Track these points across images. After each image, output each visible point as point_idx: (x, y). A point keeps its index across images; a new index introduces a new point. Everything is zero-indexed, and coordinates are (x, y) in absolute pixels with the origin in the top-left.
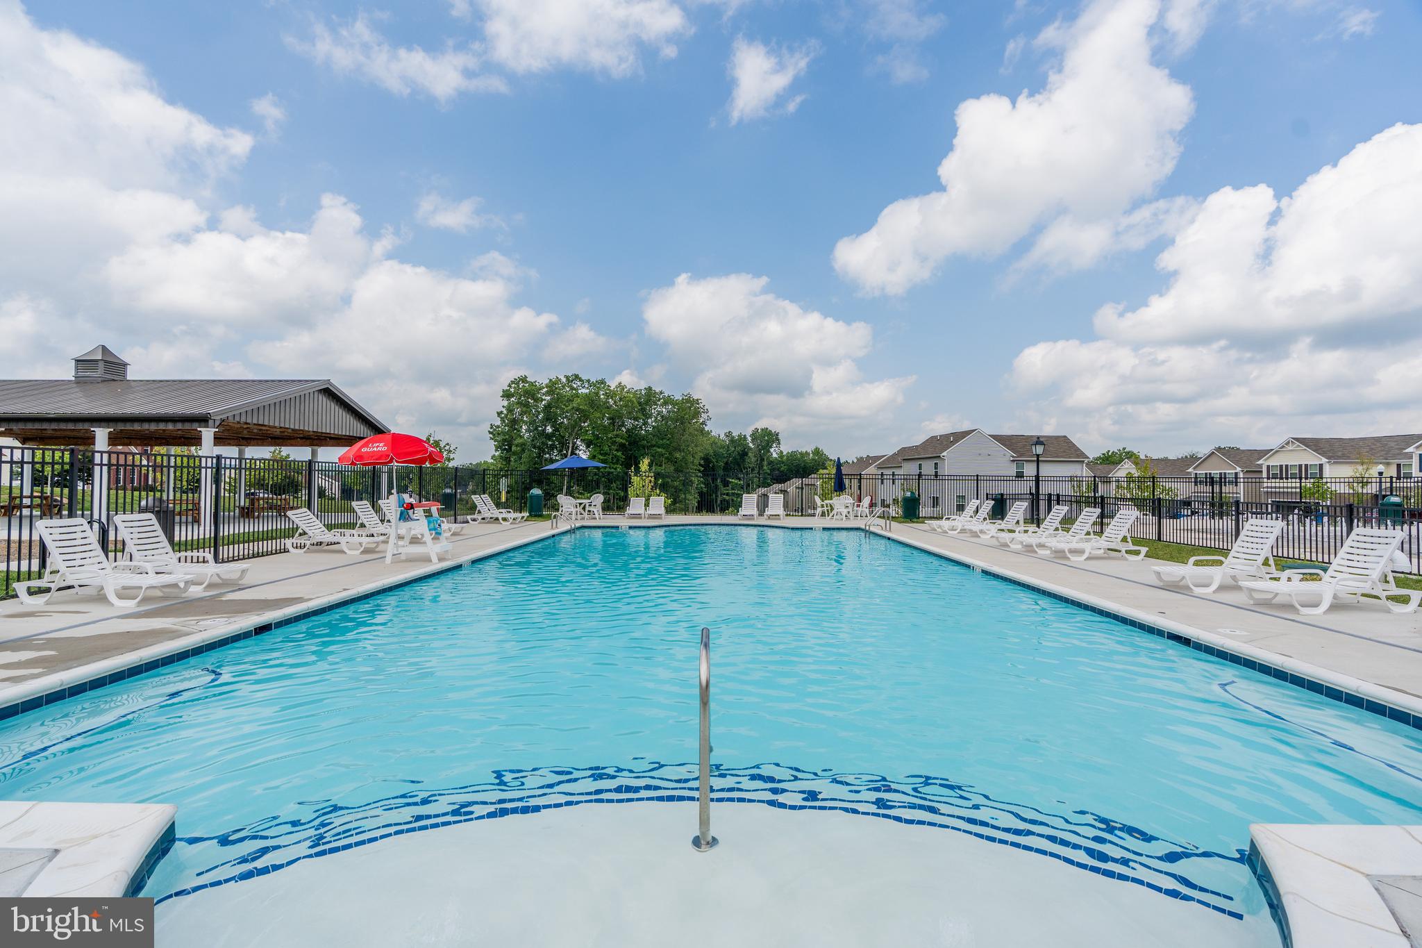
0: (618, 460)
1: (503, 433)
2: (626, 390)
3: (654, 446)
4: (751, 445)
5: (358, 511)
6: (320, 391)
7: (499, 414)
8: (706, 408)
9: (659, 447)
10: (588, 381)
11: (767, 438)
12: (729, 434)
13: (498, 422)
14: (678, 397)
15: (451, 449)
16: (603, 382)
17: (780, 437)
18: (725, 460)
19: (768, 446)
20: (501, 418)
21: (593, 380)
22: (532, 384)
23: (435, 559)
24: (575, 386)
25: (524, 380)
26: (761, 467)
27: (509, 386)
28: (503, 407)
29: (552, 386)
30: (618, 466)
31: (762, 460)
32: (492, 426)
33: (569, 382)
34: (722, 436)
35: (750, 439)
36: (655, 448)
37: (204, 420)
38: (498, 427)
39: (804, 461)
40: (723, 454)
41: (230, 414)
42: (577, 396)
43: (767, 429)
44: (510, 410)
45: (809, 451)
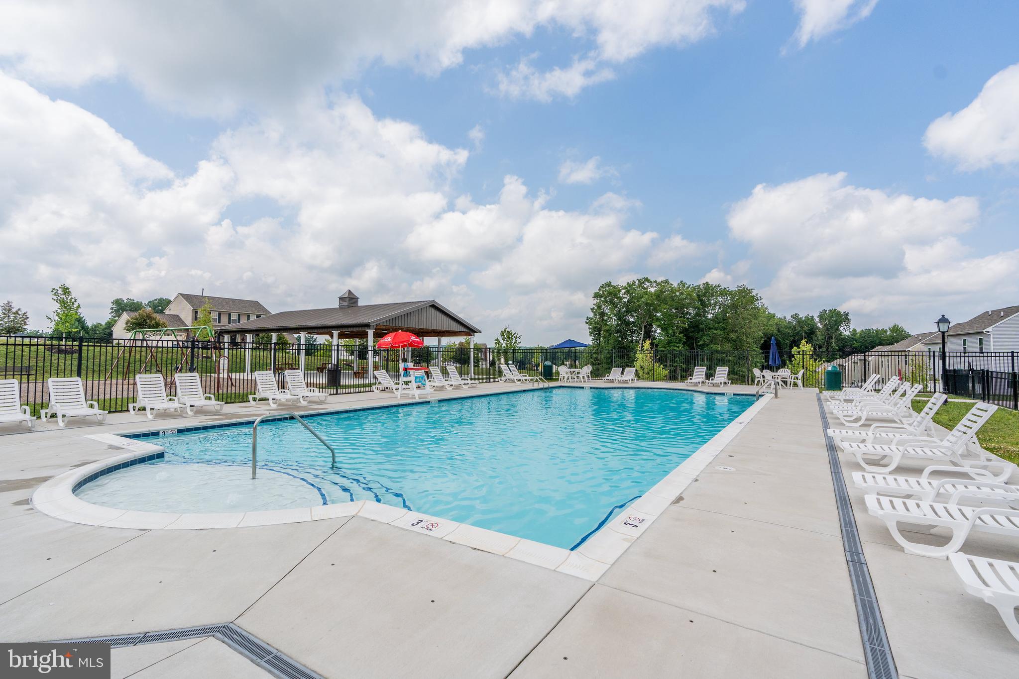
0: (680, 340)
1: (596, 323)
2: (686, 286)
3: (712, 329)
4: (819, 325)
5: (433, 373)
6: (431, 306)
7: (592, 309)
8: (759, 296)
9: (716, 330)
10: (655, 282)
11: (836, 319)
12: (796, 316)
13: (591, 315)
14: (733, 288)
15: (518, 336)
16: (667, 282)
17: (850, 317)
18: (792, 338)
19: (837, 324)
20: (594, 312)
21: (659, 280)
22: (614, 287)
23: (417, 397)
24: (645, 286)
25: (609, 284)
26: (829, 344)
27: (599, 290)
28: (594, 304)
29: (629, 289)
30: (680, 345)
31: (830, 338)
32: (588, 318)
33: (641, 284)
34: (789, 318)
35: (817, 320)
36: (712, 330)
37: (368, 326)
38: (591, 319)
39: (880, 338)
40: (789, 333)
41: (381, 321)
42: (646, 293)
43: (835, 310)
44: (599, 307)
45: (886, 328)
